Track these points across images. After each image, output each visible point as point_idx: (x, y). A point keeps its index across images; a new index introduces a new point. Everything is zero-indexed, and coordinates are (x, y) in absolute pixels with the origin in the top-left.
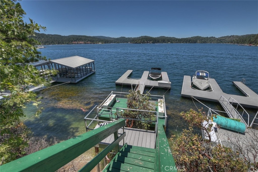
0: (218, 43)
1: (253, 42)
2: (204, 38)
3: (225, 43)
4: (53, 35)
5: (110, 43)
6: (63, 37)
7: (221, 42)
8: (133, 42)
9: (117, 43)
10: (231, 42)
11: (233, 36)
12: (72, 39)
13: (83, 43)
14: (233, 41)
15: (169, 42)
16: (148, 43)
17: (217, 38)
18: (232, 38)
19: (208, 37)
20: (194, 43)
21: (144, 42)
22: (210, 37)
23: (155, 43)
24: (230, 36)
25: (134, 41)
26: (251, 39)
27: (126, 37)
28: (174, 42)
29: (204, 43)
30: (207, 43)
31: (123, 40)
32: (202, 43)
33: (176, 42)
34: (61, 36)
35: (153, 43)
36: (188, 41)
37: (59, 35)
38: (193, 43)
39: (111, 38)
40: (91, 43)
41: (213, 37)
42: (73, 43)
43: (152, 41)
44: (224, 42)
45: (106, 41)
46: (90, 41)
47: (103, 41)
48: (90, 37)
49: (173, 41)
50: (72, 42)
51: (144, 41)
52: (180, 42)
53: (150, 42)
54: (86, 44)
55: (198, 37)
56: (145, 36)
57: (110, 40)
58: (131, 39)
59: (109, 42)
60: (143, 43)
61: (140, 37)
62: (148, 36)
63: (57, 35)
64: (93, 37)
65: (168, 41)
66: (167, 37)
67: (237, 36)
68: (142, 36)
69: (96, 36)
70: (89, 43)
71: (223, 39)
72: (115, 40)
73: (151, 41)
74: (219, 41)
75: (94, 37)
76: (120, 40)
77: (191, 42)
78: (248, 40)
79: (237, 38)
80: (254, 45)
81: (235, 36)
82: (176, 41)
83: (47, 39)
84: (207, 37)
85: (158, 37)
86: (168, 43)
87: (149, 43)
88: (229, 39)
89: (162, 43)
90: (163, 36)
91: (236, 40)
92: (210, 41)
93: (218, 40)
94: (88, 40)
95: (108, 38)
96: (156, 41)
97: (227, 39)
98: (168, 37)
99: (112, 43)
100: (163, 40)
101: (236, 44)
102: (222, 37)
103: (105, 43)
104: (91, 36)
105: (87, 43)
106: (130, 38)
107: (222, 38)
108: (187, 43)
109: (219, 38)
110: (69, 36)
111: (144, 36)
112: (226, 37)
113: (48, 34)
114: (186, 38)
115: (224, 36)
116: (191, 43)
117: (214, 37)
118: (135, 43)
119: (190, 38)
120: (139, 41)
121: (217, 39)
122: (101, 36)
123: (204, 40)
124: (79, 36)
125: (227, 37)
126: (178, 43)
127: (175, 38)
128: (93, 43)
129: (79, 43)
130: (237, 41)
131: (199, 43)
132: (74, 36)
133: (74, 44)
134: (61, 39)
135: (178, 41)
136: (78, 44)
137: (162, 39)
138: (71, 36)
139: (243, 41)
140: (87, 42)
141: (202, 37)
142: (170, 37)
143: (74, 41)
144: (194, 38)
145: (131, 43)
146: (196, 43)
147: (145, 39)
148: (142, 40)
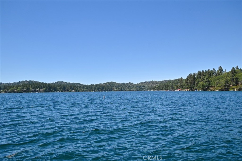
0: (138, 90)
2: (121, 85)
3: (146, 90)
7: (141, 89)
8: (6, 90)
10: (154, 89)
11: (152, 82)
15: (73, 90)
16: (35, 91)
18: (151, 83)
19: (125, 83)
20: (110, 91)
21: (28, 91)
22: (127, 83)
23: (49, 92)
24: (149, 82)
25: (8, 89)
28: (81, 90)
29: (122, 90)
30: (126, 90)
32: (119, 91)
33: (84, 91)
35: (46, 91)
36: (100, 89)
38: (108, 91)
41: (130, 83)
43: (44, 89)
44: (144, 89)
49: (79, 89)
51: (28, 89)
52: (90, 91)
55: (112, 82)
56: (30, 81)
60: (25, 91)
61: (19, 82)
62: (35, 81)
65: (71, 88)
66: (68, 83)
67: (156, 81)
68: (23, 81)
71: (143, 85)
73: (41, 89)
74: (139, 89)
77: (104, 89)
78: (171, 85)
81: (154, 82)
82: (84, 88)
84: (123, 83)
86: (71, 91)
87: (38, 91)
88: (149, 85)
89: (62, 91)
90: (63, 82)
91: (157, 86)
92: (128, 88)
93: (137, 86)
96: (50, 88)
97: (147, 86)
98: (70, 83)
100: (62, 87)
101: (159, 91)
102: (141, 83)
107: (140, 85)
108: (100, 91)
109: (137, 84)
111: (27, 81)
112: (144, 83)
114: (96, 84)
115: (142, 82)
116: (105, 91)
117: (132, 84)
118: (10, 92)
119: (102, 84)
120: (18, 89)
121: (135, 86)
123: (122, 87)
125: (146, 82)
126: (86, 91)
127: (81, 84)
130: (159, 87)
131: (116, 90)
135: (87, 88)
137: (60, 85)
139: (166, 87)
141: (118, 84)
142: (73, 83)
144: (108, 84)
146: (112, 91)
147: (30, 86)
148: (25, 87)
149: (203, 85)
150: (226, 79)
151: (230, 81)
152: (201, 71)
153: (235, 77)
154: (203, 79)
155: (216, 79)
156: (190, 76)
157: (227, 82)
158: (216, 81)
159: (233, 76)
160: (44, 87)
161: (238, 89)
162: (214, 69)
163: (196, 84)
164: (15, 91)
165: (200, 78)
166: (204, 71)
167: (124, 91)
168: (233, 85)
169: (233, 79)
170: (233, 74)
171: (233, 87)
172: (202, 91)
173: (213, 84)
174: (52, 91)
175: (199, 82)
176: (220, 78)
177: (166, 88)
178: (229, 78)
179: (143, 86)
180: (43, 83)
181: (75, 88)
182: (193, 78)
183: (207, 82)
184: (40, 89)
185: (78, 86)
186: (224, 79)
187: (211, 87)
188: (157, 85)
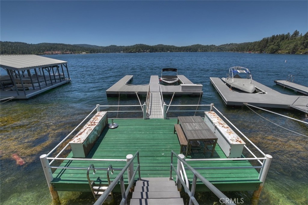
0: (218, 51)
1: (252, 49)
2: (205, 47)
4: (13, 42)
5: (97, 53)
6: (29, 45)
7: (221, 50)
8: (127, 51)
9: (107, 52)
10: (231, 50)
11: (232, 44)
12: (44, 48)
13: (60, 54)
14: (232, 49)
16: (144, 52)
17: (217, 46)
18: (231, 45)
19: (209, 45)
20: (195, 51)
21: (139, 51)
22: (210, 45)
23: (152, 52)
24: (230, 44)
26: (249, 47)
27: (117, 46)
29: (205, 51)
31: (113, 50)
32: (203, 51)
33: (176, 51)
34: (26, 44)
35: (150, 52)
36: (188, 50)
37: (23, 43)
38: (194, 52)
39: (98, 47)
40: (71, 53)
41: (213, 45)
42: (45, 54)
44: (224, 50)
45: (91, 51)
46: (70, 50)
47: (87, 50)
48: (69, 45)
49: (173, 50)
50: (44, 52)
51: (140, 50)
52: (180, 51)
53: (147, 51)
54: (64, 54)
55: (198, 45)
56: (141, 45)
57: (97, 49)
58: (124, 47)
59: (96, 51)
61: (134, 45)
62: (143, 45)
63: (20, 43)
64: (73, 45)
65: (167, 50)
67: (235, 44)
68: (136, 44)
69: (77, 45)
70: (68, 54)
72: (104, 49)
74: (219, 50)
75: (75, 46)
76: (110, 49)
77: (191, 50)
78: (247, 48)
79: (236, 46)
80: (253, 52)
81: (234, 44)
82: (176, 49)
83: (5, 48)
84: (207, 45)
85: (155, 46)
86: (167, 52)
87: (145, 52)
88: (229, 47)
89: (161, 52)
90: (161, 45)
92: (211, 49)
93: (218, 48)
94: (67, 50)
95: (94, 46)
96: (153, 49)
97: (227, 47)
98: (166, 46)
99: (99, 53)
100: (161, 49)
101: (236, 52)
102: (222, 45)
103: (91, 52)
104: (71, 44)
105: (66, 54)
106: (122, 46)
107: (222, 46)
108: (187, 52)
109: (219, 46)
110: (38, 44)
111: (139, 44)
112: (225, 45)
113: (5, 41)
114: (186, 46)
116: (191, 52)
117: (215, 46)
118: (129, 52)
119: (190, 46)
120: (134, 50)
121: (217, 48)
122: (85, 44)
123: (205, 49)
124: (54, 44)
125: (227, 45)
126: (178, 51)
127: (174, 46)
128: (73, 53)
129: (54, 52)
130: (236, 49)
131: (200, 51)
132: (46, 44)
133: (47, 54)
134: (27, 48)
136: (52, 54)
137: (160, 47)
138: (41, 44)
140: (66, 52)
141: (203, 46)
142: (169, 46)
143: (47, 51)
144: (194, 46)
145: (124, 52)
146: (197, 51)
147: (141, 48)
148: (137, 49)
149: (272, 48)
150: (296, 43)
151: (299, 45)
152: (275, 36)
153: (306, 41)
154: (275, 43)
155: (287, 43)
156: (264, 40)
157: (296, 46)
158: (286, 45)
159: (305, 40)
160: (149, 49)
161: (305, 52)
162: (289, 33)
163: (266, 47)
164: (132, 51)
165: (273, 41)
166: (278, 35)
167: (207, 51)
168: (302, 49)
169: (304, 43)
170: (305, 38)
171: (301, 51)
172: (270, 53)
173: (283, 47)
174: (155, 52)
175: (270, 45)
176: (291, 42)
177: (242, 50)
178: (299, 42)
179: (223, 48)
180: (148, 46)
181: (170, 49)
182: (266, 41)
183: (277, 45)
184: (146, 50)
185: (172, 48)
186: (295, 43)
187: (279, 50)
188: (235, 47)
